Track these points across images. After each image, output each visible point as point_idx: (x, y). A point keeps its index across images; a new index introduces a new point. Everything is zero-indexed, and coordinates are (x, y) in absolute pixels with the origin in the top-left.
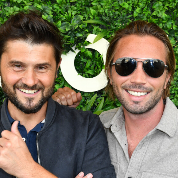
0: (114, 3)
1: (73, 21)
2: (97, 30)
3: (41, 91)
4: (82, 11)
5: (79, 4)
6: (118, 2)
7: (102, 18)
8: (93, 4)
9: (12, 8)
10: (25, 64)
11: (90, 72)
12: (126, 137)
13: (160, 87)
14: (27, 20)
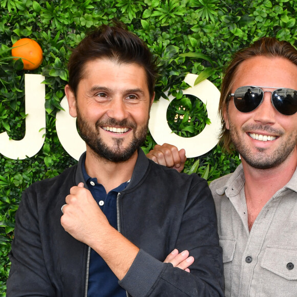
0: (223, 30)
1: (165, 54)
2: (198, 68)
3: (132, 131)
4: (177, 41)
5: (174, 30)
6: (229, 28)
7: (206, 50)
8: (193, 29)
9: (78, 36)
10: (111, 90)
11: (188, 129)
12: (246, 204)
13: (293, 131)
14: (111, 31)
